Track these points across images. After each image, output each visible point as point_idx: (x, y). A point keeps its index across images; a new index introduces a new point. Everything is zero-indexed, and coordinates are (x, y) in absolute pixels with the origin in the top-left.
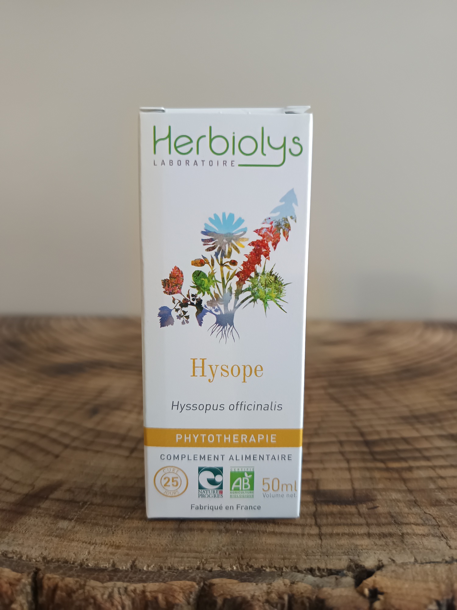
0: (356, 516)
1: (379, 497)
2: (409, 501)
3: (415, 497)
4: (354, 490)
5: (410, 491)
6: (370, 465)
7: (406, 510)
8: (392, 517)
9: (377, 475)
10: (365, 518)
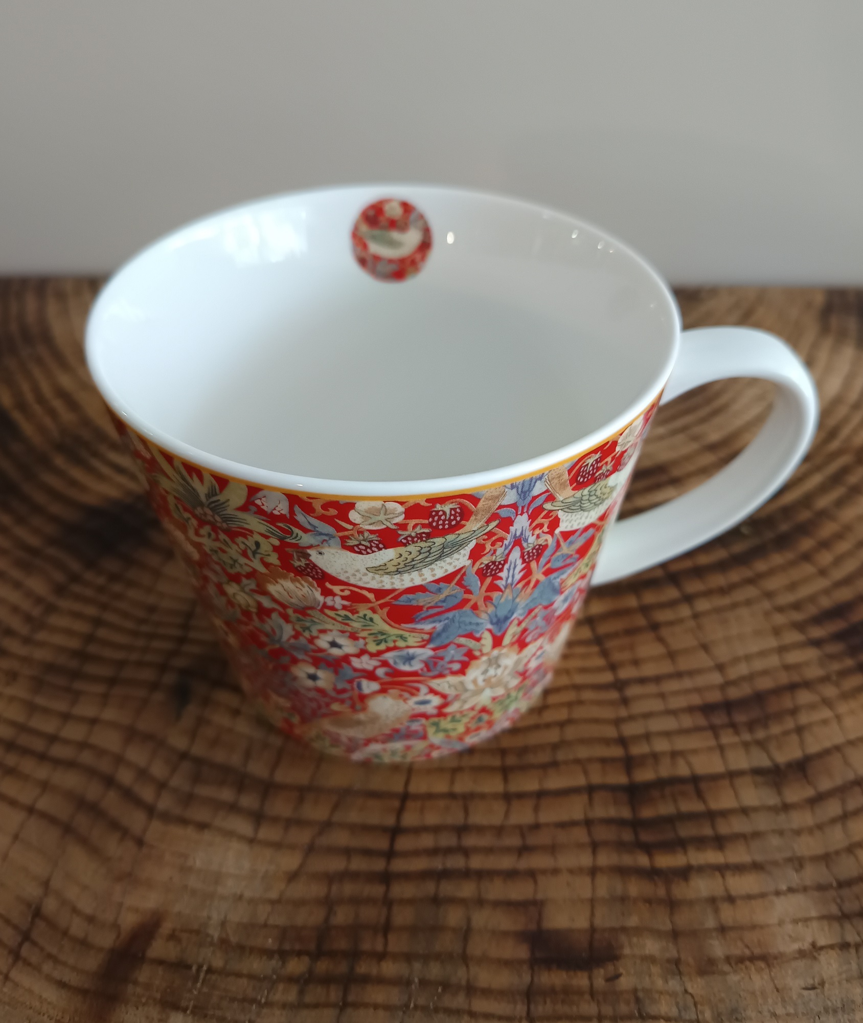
0: (587, 997)
1: (627, 951)
2: (668, 961)
3: (678, 952)
4: (593, 930)
5: (675, 935)
6: (627, 860)
7: (660, 983)
8: (638, 1000)
9: (635, 888)
10: (598, 1003)
